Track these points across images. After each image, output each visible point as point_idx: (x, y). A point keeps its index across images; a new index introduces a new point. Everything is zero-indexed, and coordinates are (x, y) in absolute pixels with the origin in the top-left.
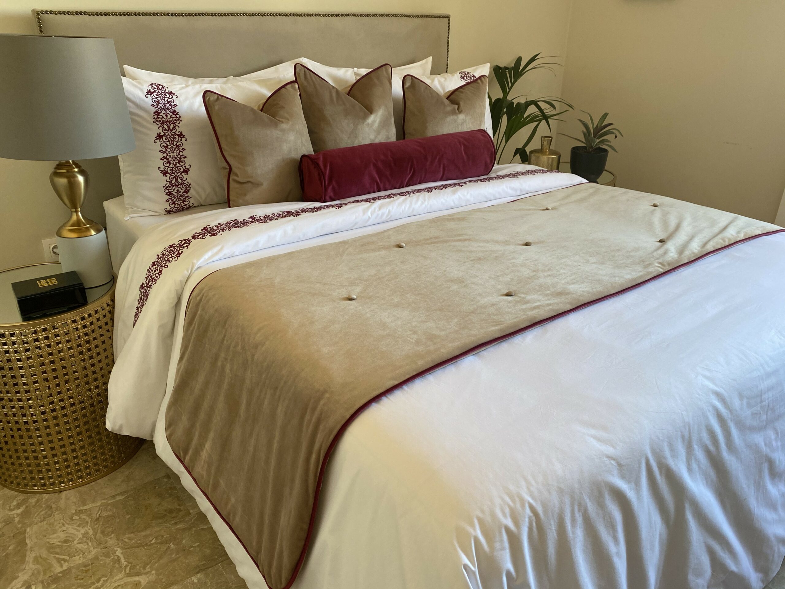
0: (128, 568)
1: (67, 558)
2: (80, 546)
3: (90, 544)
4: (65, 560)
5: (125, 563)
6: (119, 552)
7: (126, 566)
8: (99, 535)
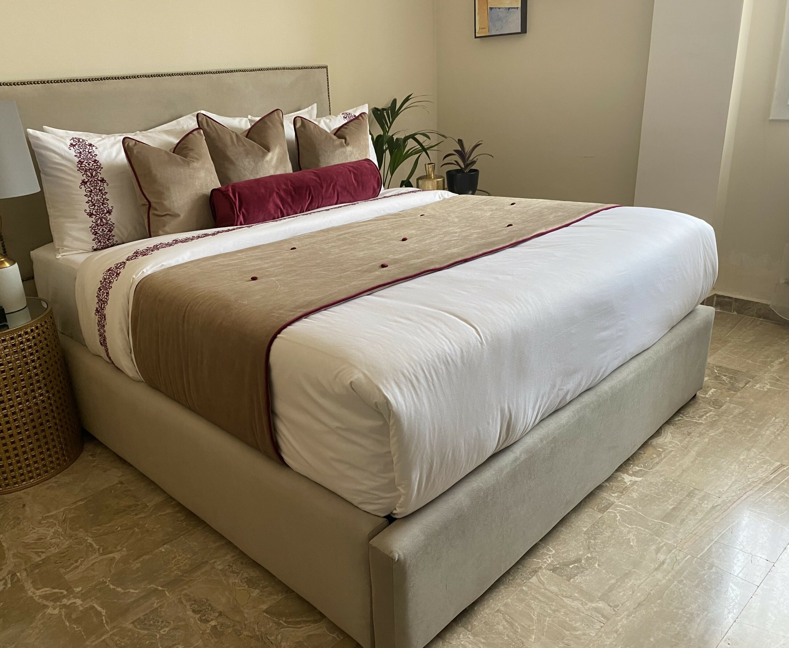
0: (101, 550)
1: (44, 550)
2: (53, 541)
3: (62, 538)
4: (42, 552)
5: (98, 547)
6: (90, 540)
7: (99, 549)
8: (69, 531)
